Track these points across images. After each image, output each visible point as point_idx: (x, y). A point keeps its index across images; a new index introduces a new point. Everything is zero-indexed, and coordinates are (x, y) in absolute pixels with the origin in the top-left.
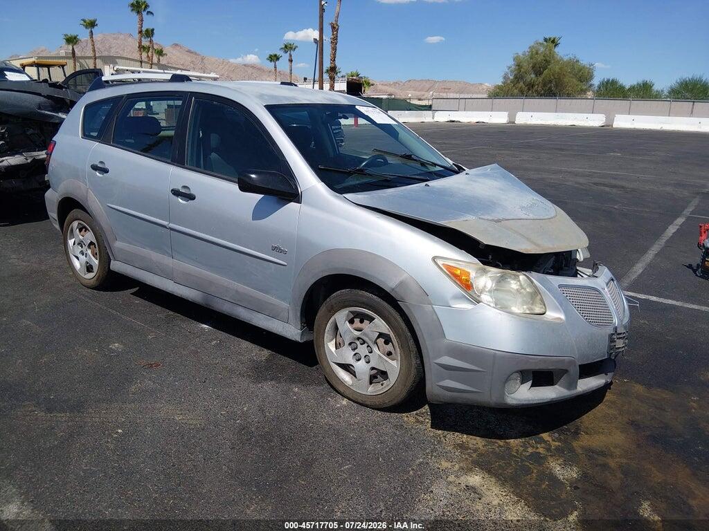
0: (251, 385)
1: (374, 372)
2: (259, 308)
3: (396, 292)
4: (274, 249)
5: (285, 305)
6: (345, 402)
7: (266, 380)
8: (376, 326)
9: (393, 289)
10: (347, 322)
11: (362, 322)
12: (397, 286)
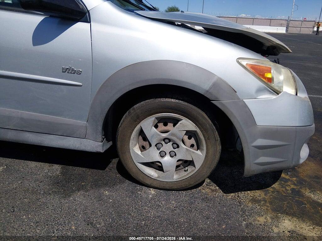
0: (63, 201)
1: (180, 162)
2: (50, 130)
3: (210, 93)
4: (65, 70)
5: (83, 123)
6: (152, 191)
7: (73, 191)
8: (184, 126)
9: (207, 91)
10: (153, 127)
11: (165, 125)
12: (211, 88)
